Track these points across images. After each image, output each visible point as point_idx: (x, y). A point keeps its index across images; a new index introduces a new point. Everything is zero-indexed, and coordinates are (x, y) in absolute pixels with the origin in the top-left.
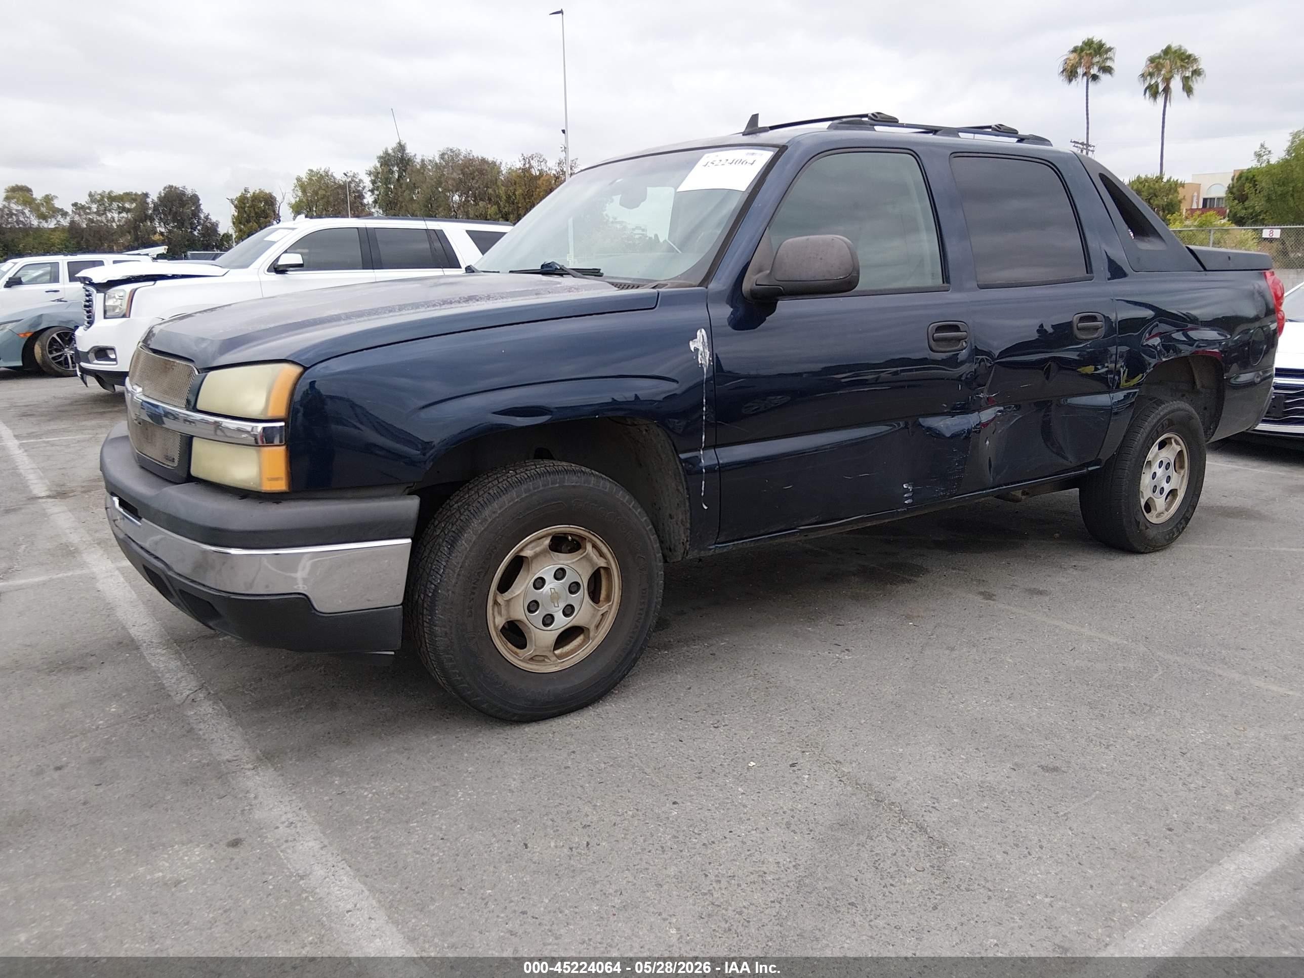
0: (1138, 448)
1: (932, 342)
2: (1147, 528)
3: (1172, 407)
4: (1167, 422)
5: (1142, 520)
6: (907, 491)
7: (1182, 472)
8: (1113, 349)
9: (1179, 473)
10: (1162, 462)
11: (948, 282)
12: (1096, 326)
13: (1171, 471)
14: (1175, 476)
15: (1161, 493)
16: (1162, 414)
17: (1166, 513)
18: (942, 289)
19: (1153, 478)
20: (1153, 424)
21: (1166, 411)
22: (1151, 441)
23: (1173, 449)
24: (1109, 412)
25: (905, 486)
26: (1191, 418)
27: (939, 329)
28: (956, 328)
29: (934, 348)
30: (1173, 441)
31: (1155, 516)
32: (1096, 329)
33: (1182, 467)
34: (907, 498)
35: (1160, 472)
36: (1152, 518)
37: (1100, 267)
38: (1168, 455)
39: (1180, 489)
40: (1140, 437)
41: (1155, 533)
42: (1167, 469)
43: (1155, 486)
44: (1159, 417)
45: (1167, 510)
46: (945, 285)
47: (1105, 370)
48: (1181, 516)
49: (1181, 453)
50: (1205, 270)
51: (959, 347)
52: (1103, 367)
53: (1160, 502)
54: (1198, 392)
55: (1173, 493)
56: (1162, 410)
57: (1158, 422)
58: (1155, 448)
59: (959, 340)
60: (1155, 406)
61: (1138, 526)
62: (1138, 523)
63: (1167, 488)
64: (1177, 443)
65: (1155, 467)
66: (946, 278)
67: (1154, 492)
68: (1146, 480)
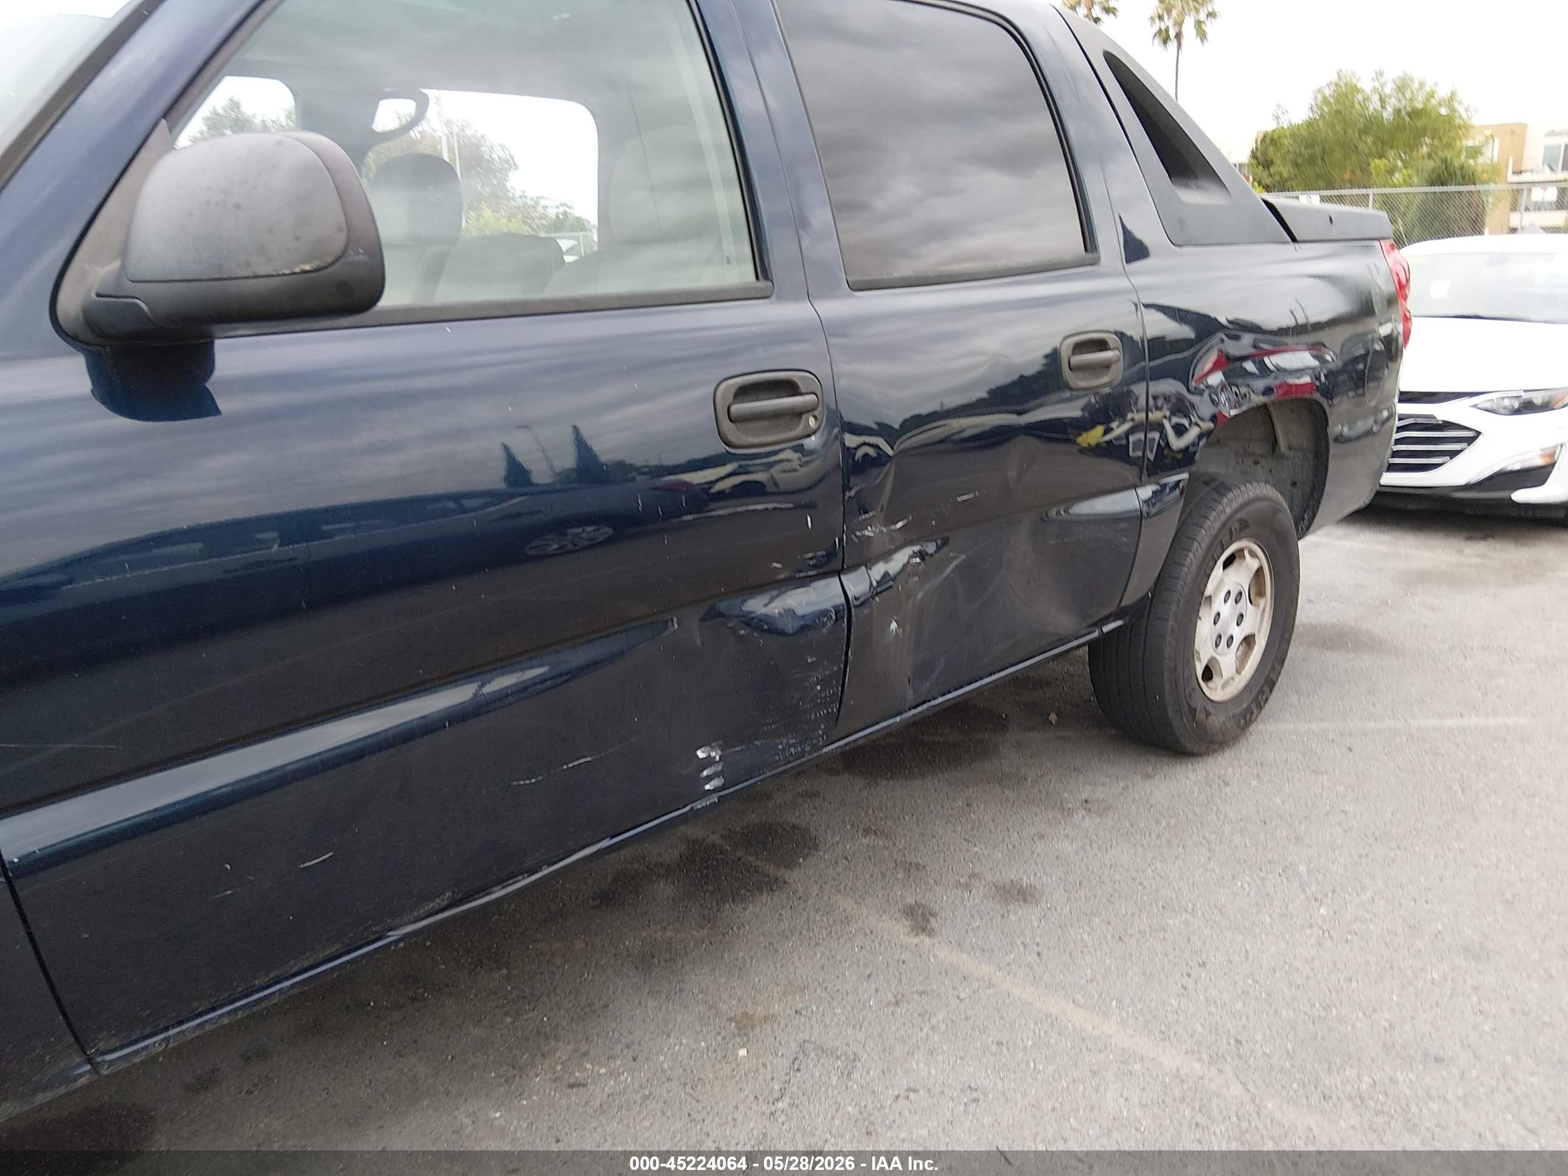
0: (1189, 580)
1: (727, 425)
2: (1208, 714)
3: (1246, 496)
4: (1237, 525)
5: (1197, 703)
6: (708, 762)
7: (1262, 602)
8: (1139, 389)
9: (1257, 606)
10: (1229, 593)
11: (766, 277)
12: (1104, 360)
13: (1244, 605)
14: (1250, 611)
15: (1229, 646)
16: (1228, 510)
17: (1238, 678)
18: (753, 294)
19: (1215, 623)
20: (1214, 531)
21: (1235, 505)
22: (1211, 564)
23: (1247, 567)
24: (1136, 520)
25: (701, 754)
26: (1276, 510)
27: (745, 392)
28: (789, 387)
29: (733, 439)
30: (1246, 553)
31: (1219, 687)
32: (1106, 366)
33: (1261, 594)
34: (709, 779)
35: (1226, 610)
36: (1216, 692)
37: (1109, 243)
38: (1238, 578)
39: (1259, 631)
40: (1192, 559)
41: (1222, 718)
42: (1237, 602)
43: (1220, 636)
44: (1223, 517)
45: (1238, 672)
46: (763, 284)
47: (1126, 426)
48: (1263, 681)
49: (1259, 571)
50: (1294, 240)
51: (799, 430)
52: (1124, 420)
53: (1227, 660)
54: (1282, 457)
55: (1249, 641)
56: (1229, 504)
57: (1224, 525)
58: (1218, 570)
59: (797, 414)
60: (1216, 496)
61: (1194, 717)
62: (1193, 711)
63: (1239, 634)
64: (1253, 555)
65: (1218, 604)
66: (762, 269)
67: (1217, 646)
68: (1204, 629)
